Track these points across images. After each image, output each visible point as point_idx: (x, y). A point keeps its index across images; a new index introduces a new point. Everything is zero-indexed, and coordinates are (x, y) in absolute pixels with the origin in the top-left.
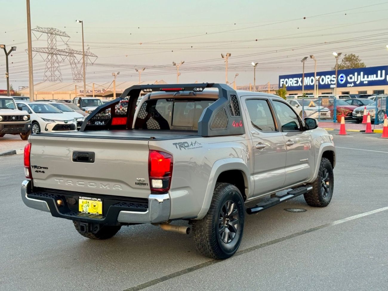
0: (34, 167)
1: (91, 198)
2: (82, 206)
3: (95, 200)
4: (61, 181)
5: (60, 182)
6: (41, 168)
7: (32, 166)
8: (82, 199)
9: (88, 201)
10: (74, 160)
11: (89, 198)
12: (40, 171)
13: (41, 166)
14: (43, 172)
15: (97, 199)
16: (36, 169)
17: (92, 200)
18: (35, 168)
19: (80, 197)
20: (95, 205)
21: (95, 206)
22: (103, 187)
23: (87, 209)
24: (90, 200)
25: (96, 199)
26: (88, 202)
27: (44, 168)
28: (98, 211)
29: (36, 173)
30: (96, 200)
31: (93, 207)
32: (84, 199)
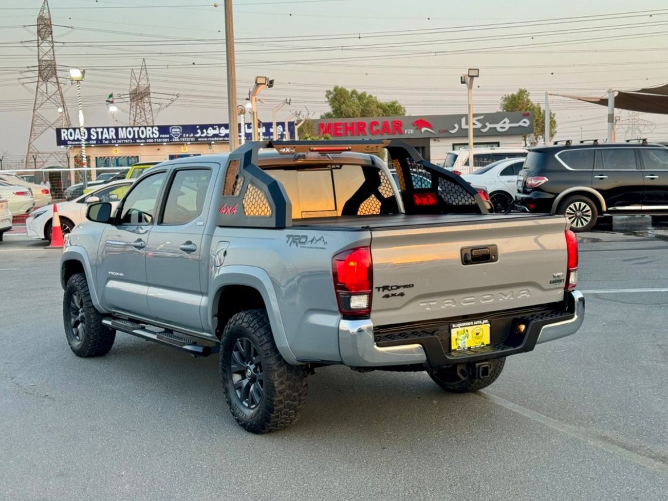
0: (381, 290)
1: (472, 323)
2: (456, 340)
3: (479, 324)
4: (431, 304)
5: (430, 306)
6: (398, 287)
7: (376, 288)
8: (458, 327)
9: (466, 328)
10: (465, 261)
11: (469, 324)
12: (393, 295)
13: (398, 285)
14: (402, 294)
15: (482, 322)
16: (386, 292)
17: (474, 325)
18: (383, 291)
19: (454, 326)
20: (478, 332)
21: (477, 334)
22: (503, 298)
23: (465, 342)
24: (471, 325)
25: (480, 322)
26: (467, 331)
27: (405, 286)
28: (483, 341)
29: (385, 298)
30: (481, 324)
31: (475, 335)
32: (461, 327)
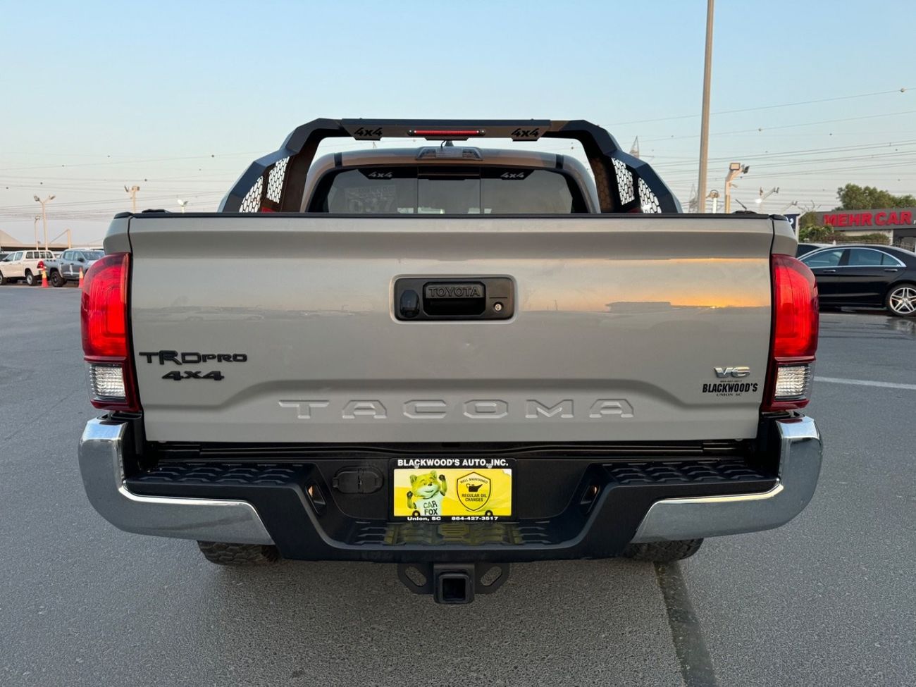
0: (156, 359)
1: (457, 462)
2: (410, 495)
3: (480, 467)
4: (313, 405)
5: (310, 411)
6: (204, 358)
7: (141, 354)
8: (412, 467)
9: (439, 472)
10: (404, 313)
11: (449, 462)
12: (195, 375)
13: (202, 353)
14: (217, 376)
15: (489, 462)
16: (170, 367)
17: (461, 467)
18: (162, 363)
19: (400, 462)
20: (476, 484)
21: (473, 489)
22: (537, 413)
23: (434, 504)
24: (453, 466)
25: (483, 462)
26: (442, 478)
27: (221, 358)
28: (488, 506)
29: (171, 382)
30: (485, 467)
31: (467, 491)
32: (421, 467)
